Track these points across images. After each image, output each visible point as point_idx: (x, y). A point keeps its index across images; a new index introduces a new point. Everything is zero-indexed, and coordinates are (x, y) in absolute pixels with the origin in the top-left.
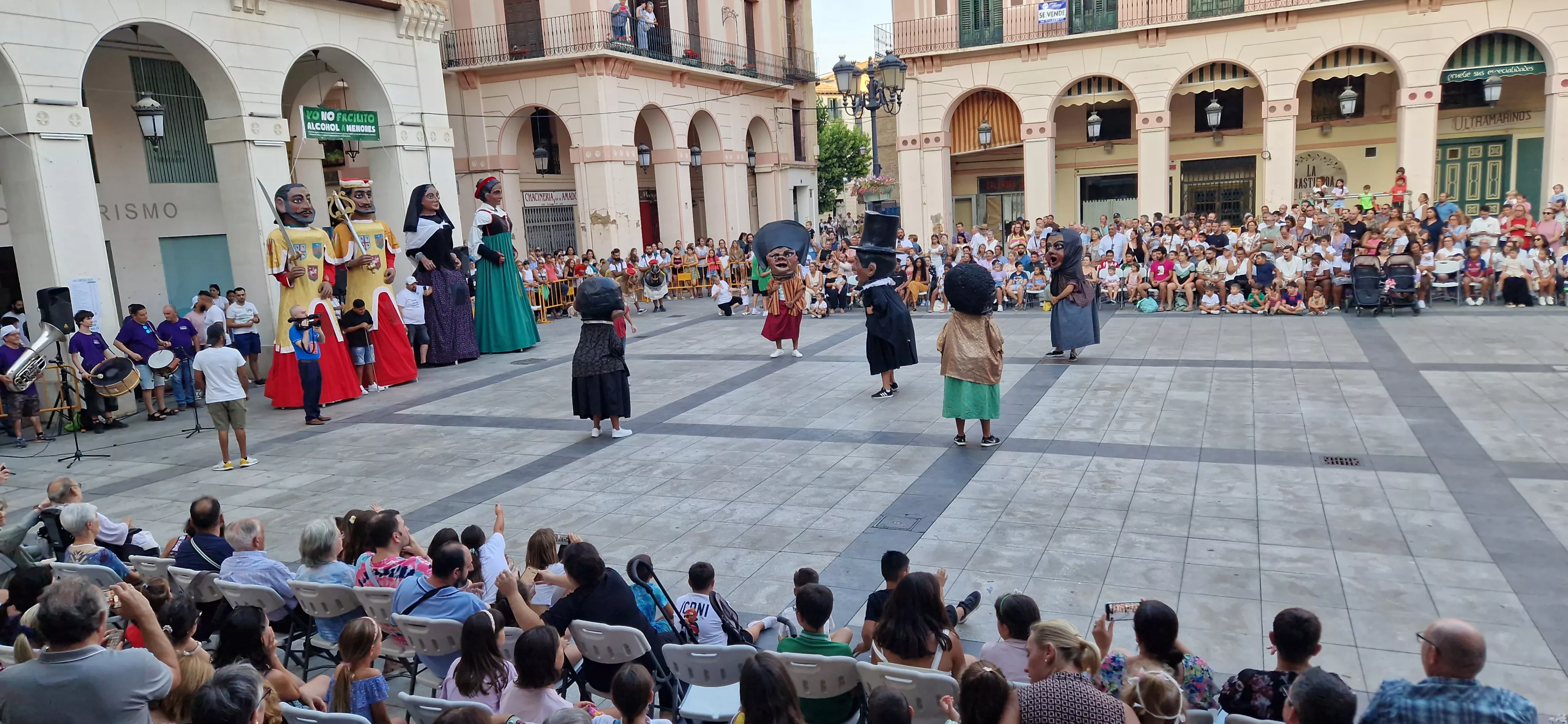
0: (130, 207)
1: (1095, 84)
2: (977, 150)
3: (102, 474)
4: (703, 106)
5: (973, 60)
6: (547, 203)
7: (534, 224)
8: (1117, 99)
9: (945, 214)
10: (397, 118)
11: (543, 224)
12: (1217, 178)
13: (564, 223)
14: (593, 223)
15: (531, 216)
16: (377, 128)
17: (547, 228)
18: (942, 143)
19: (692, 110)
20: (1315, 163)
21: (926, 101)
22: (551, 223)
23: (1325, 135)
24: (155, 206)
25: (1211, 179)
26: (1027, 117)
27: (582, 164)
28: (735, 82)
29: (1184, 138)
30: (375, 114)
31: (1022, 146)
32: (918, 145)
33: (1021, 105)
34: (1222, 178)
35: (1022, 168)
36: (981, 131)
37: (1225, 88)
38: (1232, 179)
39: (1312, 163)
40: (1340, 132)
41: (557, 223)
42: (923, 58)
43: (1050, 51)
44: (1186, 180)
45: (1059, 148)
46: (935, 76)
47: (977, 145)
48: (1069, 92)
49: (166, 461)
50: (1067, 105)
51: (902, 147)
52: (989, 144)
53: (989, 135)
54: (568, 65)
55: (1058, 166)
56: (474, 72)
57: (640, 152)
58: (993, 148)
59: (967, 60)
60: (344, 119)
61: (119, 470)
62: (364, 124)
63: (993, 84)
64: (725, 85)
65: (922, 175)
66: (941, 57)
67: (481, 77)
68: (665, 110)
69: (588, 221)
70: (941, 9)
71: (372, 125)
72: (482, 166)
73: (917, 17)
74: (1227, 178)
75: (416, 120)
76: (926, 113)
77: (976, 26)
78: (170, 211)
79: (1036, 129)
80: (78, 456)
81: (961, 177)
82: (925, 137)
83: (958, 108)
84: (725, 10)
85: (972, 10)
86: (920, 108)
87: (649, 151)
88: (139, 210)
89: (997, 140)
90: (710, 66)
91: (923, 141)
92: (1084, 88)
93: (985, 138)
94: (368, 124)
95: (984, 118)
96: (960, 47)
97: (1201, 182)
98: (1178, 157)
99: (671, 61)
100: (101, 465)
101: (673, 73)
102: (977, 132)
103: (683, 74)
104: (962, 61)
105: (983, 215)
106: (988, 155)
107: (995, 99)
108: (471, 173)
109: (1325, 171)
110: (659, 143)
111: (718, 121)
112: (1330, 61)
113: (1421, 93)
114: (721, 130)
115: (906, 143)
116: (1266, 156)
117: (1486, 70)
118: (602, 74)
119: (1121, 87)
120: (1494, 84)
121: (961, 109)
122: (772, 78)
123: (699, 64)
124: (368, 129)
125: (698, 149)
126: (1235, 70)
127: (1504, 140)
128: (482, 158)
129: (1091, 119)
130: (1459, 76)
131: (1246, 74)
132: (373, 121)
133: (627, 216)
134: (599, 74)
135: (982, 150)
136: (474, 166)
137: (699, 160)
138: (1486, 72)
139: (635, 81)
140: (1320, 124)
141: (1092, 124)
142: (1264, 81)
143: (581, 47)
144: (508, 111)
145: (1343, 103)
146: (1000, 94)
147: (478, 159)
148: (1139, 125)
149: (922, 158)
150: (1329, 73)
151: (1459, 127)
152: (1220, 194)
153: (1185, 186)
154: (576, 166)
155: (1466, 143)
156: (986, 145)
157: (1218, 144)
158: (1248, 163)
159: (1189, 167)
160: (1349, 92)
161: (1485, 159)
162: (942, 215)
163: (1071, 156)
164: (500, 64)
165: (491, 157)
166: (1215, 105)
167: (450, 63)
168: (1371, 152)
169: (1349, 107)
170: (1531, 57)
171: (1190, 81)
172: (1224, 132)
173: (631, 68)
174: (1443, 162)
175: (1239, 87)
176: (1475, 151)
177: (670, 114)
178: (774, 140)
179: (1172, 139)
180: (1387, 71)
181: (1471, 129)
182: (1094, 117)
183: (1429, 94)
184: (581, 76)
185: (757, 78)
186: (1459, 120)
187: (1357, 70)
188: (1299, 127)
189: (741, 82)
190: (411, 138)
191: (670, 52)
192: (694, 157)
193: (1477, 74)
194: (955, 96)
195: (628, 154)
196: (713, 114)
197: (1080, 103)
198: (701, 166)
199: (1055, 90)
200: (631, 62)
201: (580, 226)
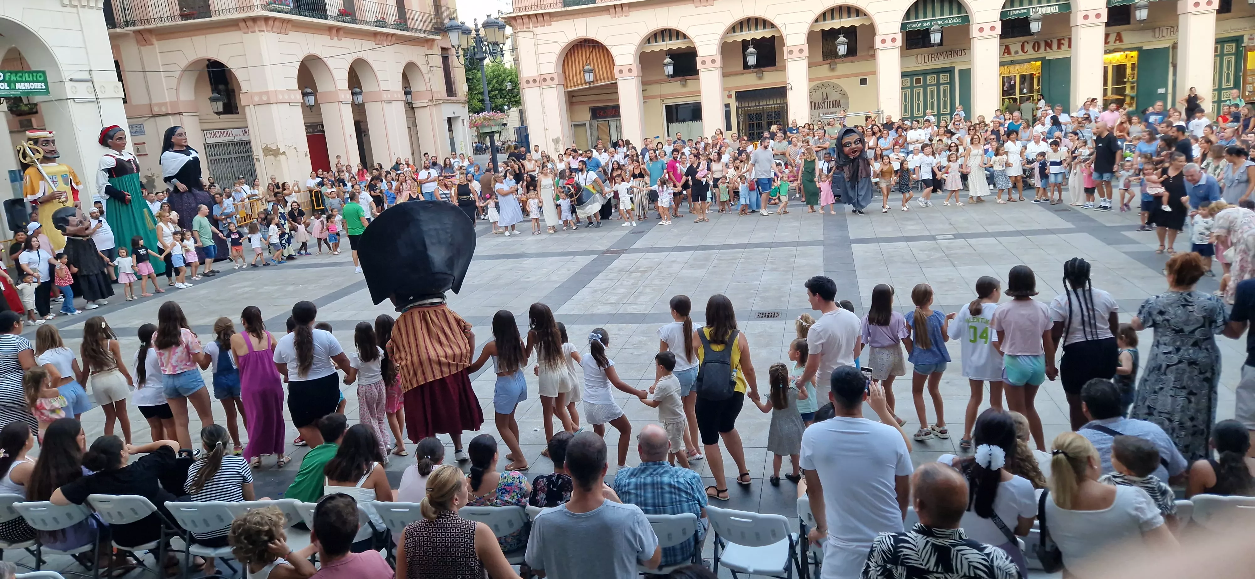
1: (666, 34)
2: (584, 87)
4: (360, 55)
5: (574, 16)
6: (227, 139)
7: (217, 157)
8: (684, 46)
9: (563, 137)
10: (66, 75)
11: (225, 157)
12: (761, 104)
13: (245, 155)
14: (265, 155)
15: (214, 151)
16: (46, 85)
17: (229, 160)
18: (556, 82)
19: (350, 59)
20: (828, 90)
21: (541, 49)
22: (233, 156)
23: (833, 70)
25: (757, 104)
26: (618, 61)
27: (252, 106)
28: (387, 35)
29: (736, 74)
30: (44, 73)
31: (616, 83)
32: (538, 84)
33: (614, 51)
34: (765, 103)
35: (617, 100)
36: (586, 71)
37: (758, 37)
38: (772, 104)
39: (825, 91)
40: (843, 68)
41: (238, 155)
42: (536, 15)
43: (631, 9)
44: (740, 106)
45: (644, 83)
46: (546, 29)
47: (583, 83)
48: (649, 41)
50: (648, 51)
51: (525, 85)
52: (593, 82)
53: (591, 74)
54: (233, 25)
55: (644, 98)
56: (150, 31)
57: (304, 95)
58: (596, 84)
59: (570, 17)
60: (13, 78)
62: (33, 82)
63: (591, 35)
64: (379, 37)
65: (543, 107)
66: (550, 14)
67: (156, 35)
68: (325, 60)
69: (261, 154)
71: (41, 82)
72: (164, 110)
74: (768, 103)
75: (86, 76)
76: (542, 58)
79: (625, 70)
81: (576, 107)
82: (543, 77)
83: (566, 54)
86: (537, 54)
87: (315, 93)
89: (598, 78)
90: (363, 22)
91: (542, 81)
92: (659, 38)
93: (589, 77)
94: (37, 82)
95: (587, 62)
96: (565, 6)
97: (751, 107)
98: (732, 88)
99: (326, 19)
101: (330, 28)
102: (582, 73)
103: (338, 29)
104: (567, 17)
105: (595, 136)
106: (592, 90)
107: (594, 47)
108: (154, 116)
109: (834, 96)
110: (322, 87)
111: (375, 66)
112: (829, 16)
113: (889, 39)
114: (378, 74)
115: (528, 82)
116: (789, 87)
117: (931, 21)
118: (263, 31)
119: (685, 37)
120: (936, 31)
121: (569, 55)
122: (421, 31)
123: (354, 21)
124: (37, 86)
125: (358, 90)
126: (765, 23)
127: (950, 71)
128: (165, 104)
129: (665, 61)
130: (914, 26)
131: (772, 26)
132: (42, 79)
133: (295, 148)
134: (260, 31)
135: (588, 86)
136: (156, 110)
137: (360, 99)
138: (931, 23)
139: (294, 36)
140: (828, 61)
141: (666, 65)
142: (784, 31)
143: (243, 9)
144: (184, 63)
145: (838, 47)
146: (597, 42)
147: (160, 105)
148: (699, 66)
149: (542, 94)
150: (828, 25)
151: (920, 61)
152: (765, 116)
153: (740, 110)
154: (247, 108)
155: (925, 73)
156: (589, 83)
157: (760, 78)
158: (781, 92)
159: (741, 96)
160: (842, 39)
161: (938, 84)
162: (561, 138)
163: (655, 90)
164: (173, 23)
165: (171, 102)
166: (751, 50)
167: (127, 24)
168: (864, 82)
169: (842, 50)
170: (959, 12)
171: (734, 32)
172: (763, 69)
173: (289, 26)
174: (912, 88)
175: (768, 36)
176: (932, 79)
177: (329, 62)
178: (427, 80)
179: (725, 75)
180: (867, 23)
181: (928, 63)
182: (668, 60)
183: (894, 40)
184: (245, 33)
185: (407, 31)
186: (920, 56)
187: (847, 22)
188: (811, 65)
189: (393, 35)
190: (82, 91)
191: (326, 12)
192: (355, 97)
193: (925, 24)
194: (563, 45)
195: (292, 97)
196: (370, 61)
197: (657, 49)
198: (363, 104)
199: (637, 39)
200: (289, 21)
201: (255, 157)
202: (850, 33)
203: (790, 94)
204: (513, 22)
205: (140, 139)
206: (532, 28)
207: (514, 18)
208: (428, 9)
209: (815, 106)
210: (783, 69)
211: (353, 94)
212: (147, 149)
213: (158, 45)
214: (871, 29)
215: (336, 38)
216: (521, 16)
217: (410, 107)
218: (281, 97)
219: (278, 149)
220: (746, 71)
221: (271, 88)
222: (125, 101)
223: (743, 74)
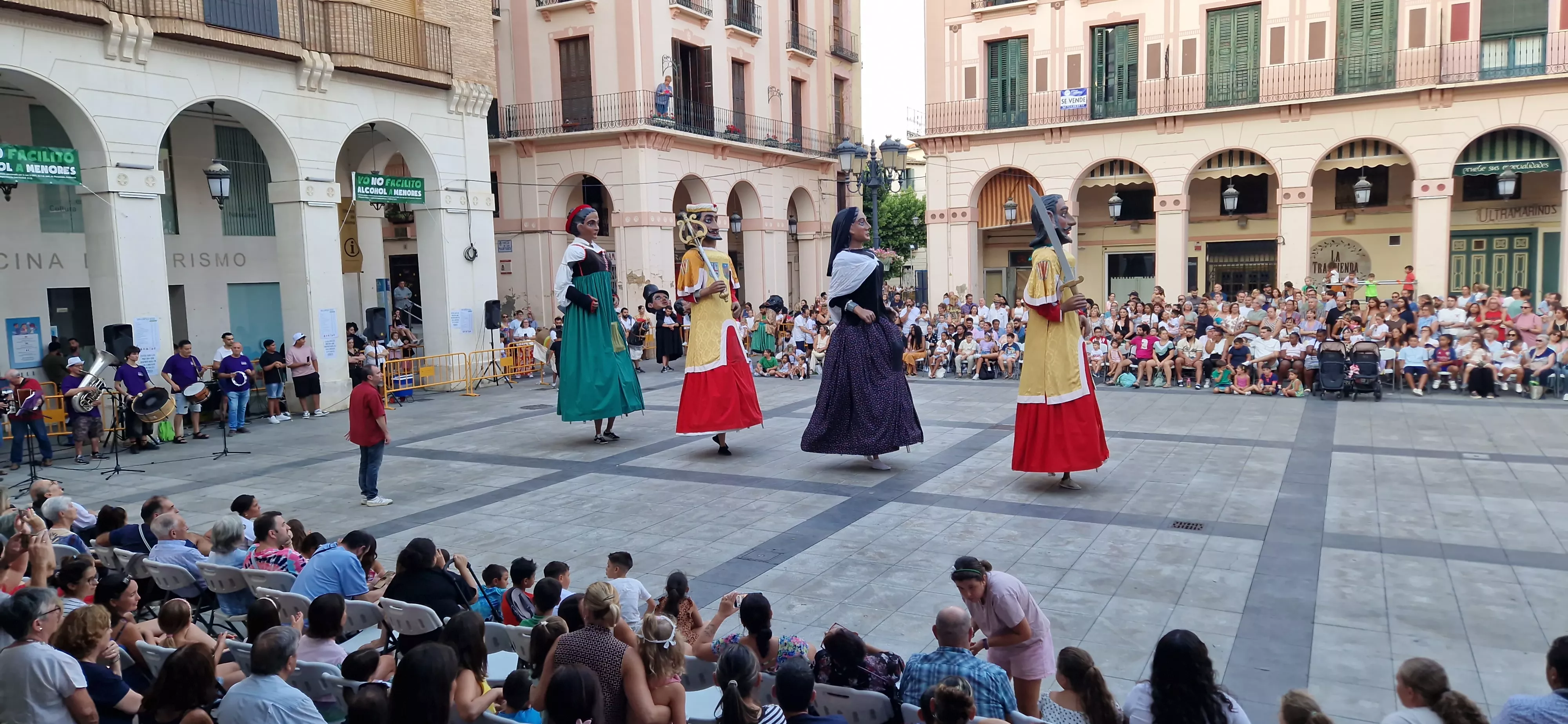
0: (204, 256)
1: (1117, 166)
2: (1004, 226)
3: (133, 486)
4: (744, 177)
5: (999, 141)
8: (1138, 182)
9: (970, 285)
10: (443, 184)
12: (1241, 260)
14: (629, 282)
16: (423, 193)
18: (968, 217)
19: (733, 181)
20: (1340, 249)
21: (954, 178)
23: (1349, 222)
24: (226, 256)
25: (1236, 260)
27: (622, 228)
28: (777, 156)
29: (1209, 220)
30: (422, 180)
32: (945, 219)
33: (1045, 185)
34: (1247, 260)
36: (1008, 207)
37: (1243, 175)
38: (1256, 262)
39: (1336, 249)
40: (1363, 220)
42: (952, 138)
43: (1073, 135)
44: (1212, 261)
46: (963, 154)
47: (1004, 222)
48: (1092, 174)
49: (189, 478)
50: (1090, 186)
51: (932, 220)
52: (1015, 220)
53: (1014, 211)
54: (613, 138)
56: (531, 142)
57: (678, 218)
58: (1019, 224)
59: (994, 141)
60: (393, 184)
61: (148, 483)
62: (411, 189)
63: (1018, 164)
64: (767, 158)
65: (949, 248)
66: (970, 138)
67: (536, 146)
68: (705, 180)
69: (625, 281)
70: (970, 92)
71: (418, 190)
72: (533, 227)
73: (948, 100)
74: (1252, 260)
75: (461, 186)
76: (954, 189)
77: (1004, 110)
78: (240, 260)
80: (117, 470)
81: (993, 251)
82: (953, 211)
83: (986, 185)
84: (771, 89)
85: (1000, 94)
86: (948, 184)
88: (212, 259)
89: (1023, 216)
90: (751, 141)
91: (951, 216)
92: (1107, 170)
93: (1010, 214)
94: (415, 189)
95: (1010, 196)
96: (989, 129)
97: (1226, 263)
98: (1203, 238)
99: (712, 135)
100: (135, 478)
101: (715, 146)
102: (1003, 208)
103: (724, 147)
104: (989, 141)
105: (1013, 287)
106: (1014, 231)
107: (1021, 178)
108: (523, 233)
109: (1348, 257)
111: (760, 190)
112: (1346, 152)
113: (1433, 185)
114: (762, 200)
115: (933, 216)
116: (1280, 241)
117: (1501, 164)
118: (643, 147)
119: (1141, 170)
120: (1507, 178)
121: (989, 186)
122: (816, 152)
123: (742, 139)
124: (414, 193)
125: (737, 216)
126: (1253, 157)
127: (1531, 233)
128: (534, 220)
129: (1111, 200)
130: (1474, 170)
131: (1263, 161)
132: (419, 187)
133: (661, 277)
134: (640, 147)
135: (1008, 225)
136: (526, 226)
137: (738, 227)
138: (1501, 167)
139: (676, 154)
140: (1344, 211)
141: (1112, 204)
142: (1279, 169)
143: (626, 122)
144: (559, 177)
145: (1357, 193)
146: (1025, 173)
147: (530, 221)
148: (1156, 207)
149: (949, 232)
150: (1345, 163)
151: (1483, 218)
152: (1247, 276)
153: (1211, 267)
154: (616, 230)
155: (1490, 234)
156: (1011, 221)
157: (1243, 227)
158: (1270, 247)
159: (1214, 249)
160: (1363, 182)
161: (1511, 251)
162: (967, 286)
163: (1095, 234)
164: (555, 135)
165: (541, 219)
166: (1231, 190)
167: (510, 134)
168: (1395, 240)
169: (1363, 196)
170: (1546, 154)
171: (1209, 166)
172: (1249, 216)
173: (672, 142)
174: (1468, 253)
175: (1256, 174)
176: (1501, 243)
177: (711, 184)
178: (817, 209)
179: (1191, 221)
180: (1403, 163)
181: (1496, 222)
182: (1115, 198)
183: (1441, 187)
184: (624, 148)
185: (801, 151)
186: (1483, 211)
187: (1372, 161)
188: (1315, 214)
189: (784, 156)
190: (455, 202)
191: (713, 128)
192: (733, 224)
193: (1492, 168)
194: (982, 174)
195: (665, 220)
196: (755, 184)
197: (1102, 184)
198: (741, 232)
199: (1077, 171)
200: (671, 137)
201: (618, 284)
202: (1378, 175)
203: (1281, 250)
204: (924, 145)
205: (506, 256)
206: (945, 153)
207: (926, 141)
208: (828, 127)
209: (1319, 268)
210: (1275, 217)
211: (731, 221)
212: (512, 267)
213: (537, 158)
214: (1408, 172)
215: (720, 157)
216: (934, 139)
217: (794, 240)
218: (653, 219)
219: (643, 277)
220: (1223, 217)
221: (644, 209)
222: (496, 214)
223: (1219, 220)
